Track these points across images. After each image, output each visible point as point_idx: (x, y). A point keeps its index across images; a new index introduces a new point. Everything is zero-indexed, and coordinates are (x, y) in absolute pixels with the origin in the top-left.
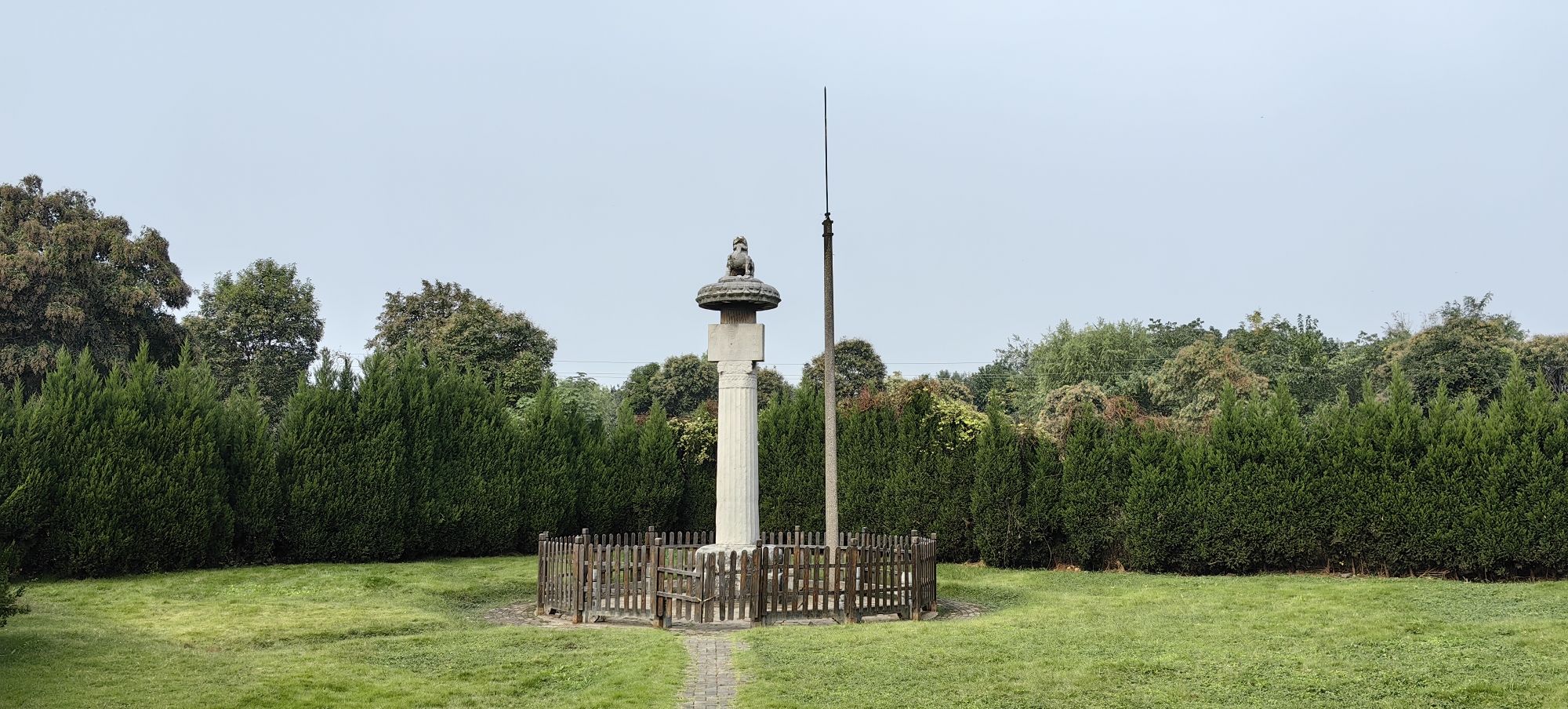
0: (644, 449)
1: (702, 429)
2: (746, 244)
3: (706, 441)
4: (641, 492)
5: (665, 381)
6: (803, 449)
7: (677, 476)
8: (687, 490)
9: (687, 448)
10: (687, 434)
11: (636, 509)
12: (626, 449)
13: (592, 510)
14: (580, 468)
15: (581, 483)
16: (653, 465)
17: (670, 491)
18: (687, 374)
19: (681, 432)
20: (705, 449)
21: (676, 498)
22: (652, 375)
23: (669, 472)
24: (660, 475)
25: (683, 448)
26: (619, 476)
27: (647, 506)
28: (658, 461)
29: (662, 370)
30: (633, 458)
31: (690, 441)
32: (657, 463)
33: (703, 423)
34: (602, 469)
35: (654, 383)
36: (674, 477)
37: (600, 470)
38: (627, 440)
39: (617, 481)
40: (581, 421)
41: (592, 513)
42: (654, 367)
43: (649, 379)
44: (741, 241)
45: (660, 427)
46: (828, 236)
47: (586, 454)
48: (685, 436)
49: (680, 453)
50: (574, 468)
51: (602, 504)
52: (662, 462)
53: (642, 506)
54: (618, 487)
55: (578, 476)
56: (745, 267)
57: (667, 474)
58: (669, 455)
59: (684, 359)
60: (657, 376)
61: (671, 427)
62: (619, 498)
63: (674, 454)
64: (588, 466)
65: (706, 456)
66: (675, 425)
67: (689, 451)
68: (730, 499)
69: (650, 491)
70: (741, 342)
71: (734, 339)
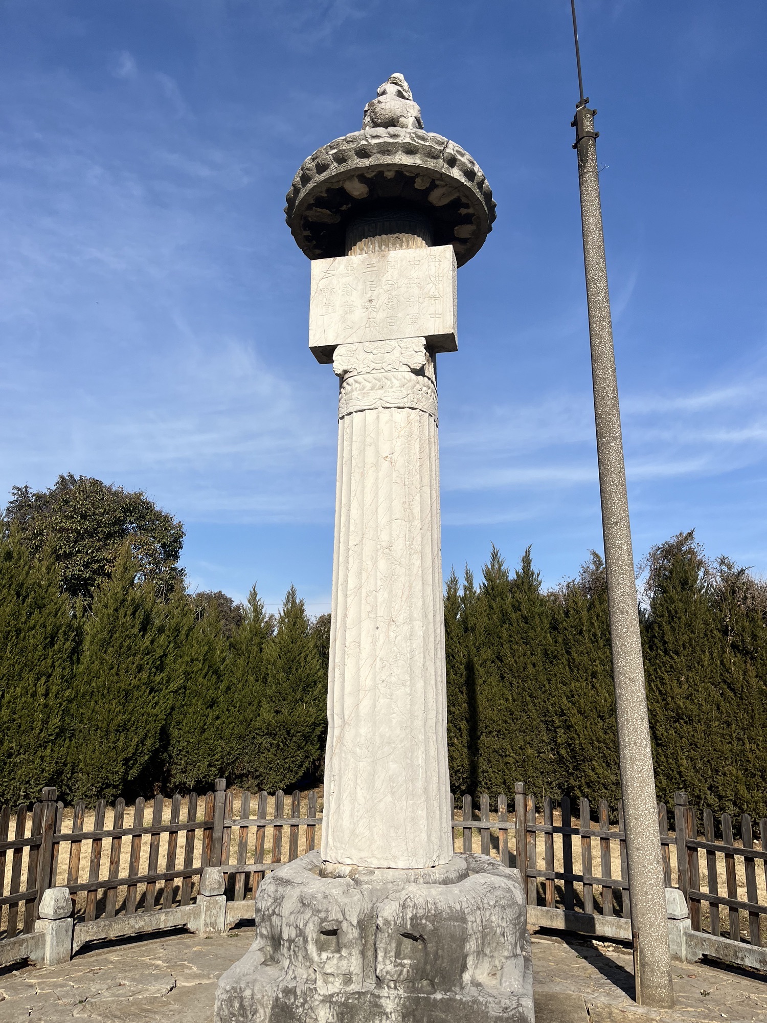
44: (395, 82)
70: (394, 293)
71: (378, 288)
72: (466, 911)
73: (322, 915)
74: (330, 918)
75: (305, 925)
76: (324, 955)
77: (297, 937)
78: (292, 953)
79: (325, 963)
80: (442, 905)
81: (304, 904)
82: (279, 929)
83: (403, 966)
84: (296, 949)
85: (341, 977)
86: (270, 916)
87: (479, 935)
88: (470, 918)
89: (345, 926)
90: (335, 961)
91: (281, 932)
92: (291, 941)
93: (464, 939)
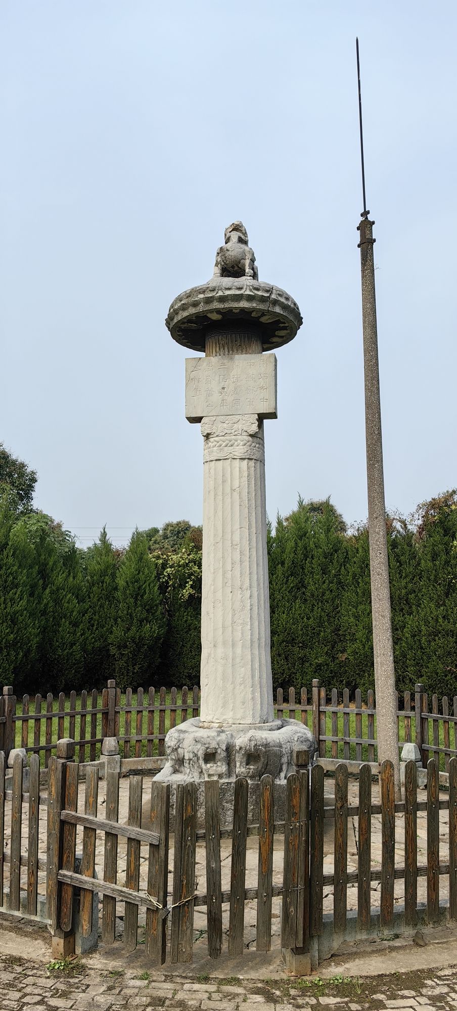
0: (121, 582)
1: (187, 562)
2: (245, 234)
3: (192, 574)
4: (118, 632)
5: (163, 541)
6: (302, 581)
7: (159, 612)
8: (171, 629)
9: (171, 583)
10: (171, 567)
11: (113, 650)
12: (102, 582)
13: (60, 652)
14: (46, 605)
15: (47, 620)
16: (132, 600)
17: (151, 630)
18: (180, 535)
19: (164, 566)
20: (191, 583)
21: (158, 638)
22: (153, 536)
23: (150, 609)
24: (139, 613)
25: (167, 582)
26: (94, 614)
27: (125, 647)
28: (138, 595)
29: (161, 532)
30: (110, 595)
31: (174, 575)
32: (136, 599)
33: (188, 555)
34: (71, 604)
35: (155, 542)
36: (156, 614)
37: (71, 606)
38: (103, 573)
39: (92, 618)
40: (50, 552)
41: (59, 656)
42: (156, 531)
43: (151, 540)
44: (237, 228)
45: (141, 559)
46: (367, 244)
47: (54, 588)
48: (169, 569)
49: (163, 588)
50: (39, 603)
51: (72, 645)
52: (142, 596)
53: (119, 648)
54: (93, 626)
55: (44, 613)
56: (244, 265)
57: (147, 611)
58: (150, 590)
59: (178, 524)
60: (157, 538)
61: (154, 560)
62: (93, 637)
63: (156, 588)
64: (58, 602)
65: (192, 591)
66: (158, 558)
67: (173, 585)
68: (224, 643)
69: (129, 629)
70: (238, 384)
71: (228, 380)
72: (282, 743)
73: (207, 746)
74: (211, 747)
75: (198, 751)
76: (208, 765)
77: (193, 757)
78: (191, 765)
79: (209, 769)
80: (269, 740)
81: (196, 741)
82: (182, 755)
83: (250, 769)
84: (194, 763)
85: (217, 775)
86: (176, 749)
87: (289, 755)
88: (284, 746)
89: (219, 751)
90: (214, 768)
91: (184, 756)
92: (190, 760)
93: (281, 757)
